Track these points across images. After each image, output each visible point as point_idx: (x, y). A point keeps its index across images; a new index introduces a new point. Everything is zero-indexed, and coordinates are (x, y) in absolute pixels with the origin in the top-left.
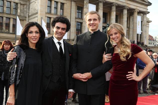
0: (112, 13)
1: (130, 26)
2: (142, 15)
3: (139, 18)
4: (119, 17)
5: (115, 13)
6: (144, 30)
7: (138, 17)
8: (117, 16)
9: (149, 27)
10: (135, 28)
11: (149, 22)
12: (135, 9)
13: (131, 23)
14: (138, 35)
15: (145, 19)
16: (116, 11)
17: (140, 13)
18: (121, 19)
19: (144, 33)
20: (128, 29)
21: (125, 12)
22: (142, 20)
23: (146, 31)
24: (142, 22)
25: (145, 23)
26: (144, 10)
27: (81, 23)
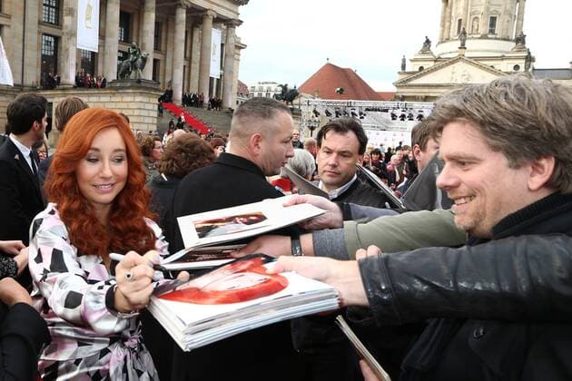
0: (146, 14)
1: (193, 55)
2: (225, 27)
3: (216, 36)
4: (164, 28)
5: (153, 16)
6: (227, 69)
7: (213, 33)
8: (158, 25)
9: (239, 60)
10: (205, 62)
11: (241, 48)
12: (207, 10)
13: (196, 47)
14: (211, 79)
15: (231, 40)
16: (158, 10)
17: (219, 20)
18: (170, 35)
19: (227, 77)
20: (186, 63)
21: (182, 15)
22: (224, 42)
23: (231, 72)
24: (222, 45)
25: (231, 51)
26: (230, 15)
27: (57, 39)
